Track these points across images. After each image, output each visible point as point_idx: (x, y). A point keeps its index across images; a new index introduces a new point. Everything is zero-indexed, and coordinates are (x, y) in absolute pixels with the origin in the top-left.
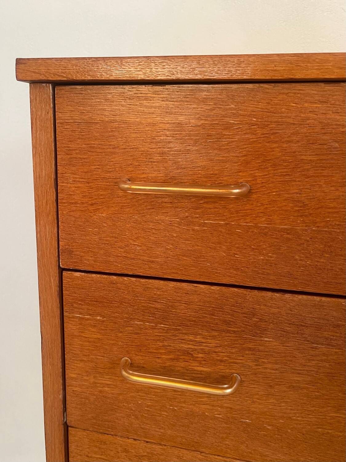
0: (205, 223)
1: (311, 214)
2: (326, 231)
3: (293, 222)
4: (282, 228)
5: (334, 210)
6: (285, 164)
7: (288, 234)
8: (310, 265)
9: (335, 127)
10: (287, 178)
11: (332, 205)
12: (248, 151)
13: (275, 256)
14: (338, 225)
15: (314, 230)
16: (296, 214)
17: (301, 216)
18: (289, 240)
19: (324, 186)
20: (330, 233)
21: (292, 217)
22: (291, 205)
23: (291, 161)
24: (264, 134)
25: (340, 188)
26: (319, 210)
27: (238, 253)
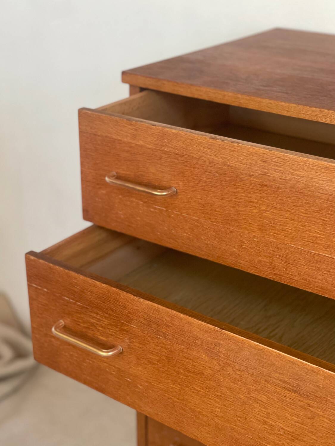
0: (156, 208)
1: (208, 213)
2: (216, 225)
3: (199, 216)
4: (194, 219)
5: (219, 213)
6: (193, 180)
7: (197, 222)
8: (209, 244)
9: (216, 164)
10: (194, 189)
11: (217, 210)
12: (175, 169)
13: (192, 235)
14: (221, 222)
15: (210, 223)
16: (200, 212)
17: (203, 213)
18: (198, 226)
19: (213, 197)
20: (218, 226)
21: (198, 213)
22: (198, 205)
23: (196, 179)
24: (182, 161)
25: (221, 200)
26: (212, 211)
27: (173, 229)
